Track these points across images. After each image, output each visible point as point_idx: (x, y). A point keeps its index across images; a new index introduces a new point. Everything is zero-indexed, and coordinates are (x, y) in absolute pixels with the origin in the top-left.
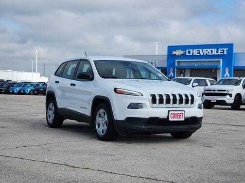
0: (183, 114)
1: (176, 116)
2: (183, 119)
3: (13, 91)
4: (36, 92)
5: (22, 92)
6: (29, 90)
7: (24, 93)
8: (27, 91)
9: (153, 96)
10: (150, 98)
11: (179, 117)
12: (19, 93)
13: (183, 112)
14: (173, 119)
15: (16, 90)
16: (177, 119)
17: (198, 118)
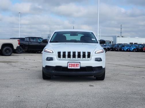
0: (78, 64)
1: (73, 65)
2: (79, 68)
3: (124, 50)
4: (136, 50)
5: (129, 50)
6: (133, 49)
7: (130, 51)
8: (132, 49)
9: (59, 53)
10: (57, 54)
11: (75, 66)
12: (127, 51)
13: (79, 63)
14: (71, 68)
15: (126, 49)
16: (74, 68)
17: (93, 67)
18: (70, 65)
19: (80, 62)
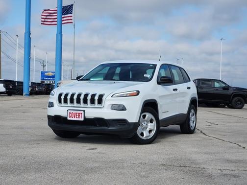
2: (82, 119)
11: (77, 117)
13: (82, 112)
16: (75, 119)
17: (106, 120)
18: (70, 115)
19: (84, 111)
